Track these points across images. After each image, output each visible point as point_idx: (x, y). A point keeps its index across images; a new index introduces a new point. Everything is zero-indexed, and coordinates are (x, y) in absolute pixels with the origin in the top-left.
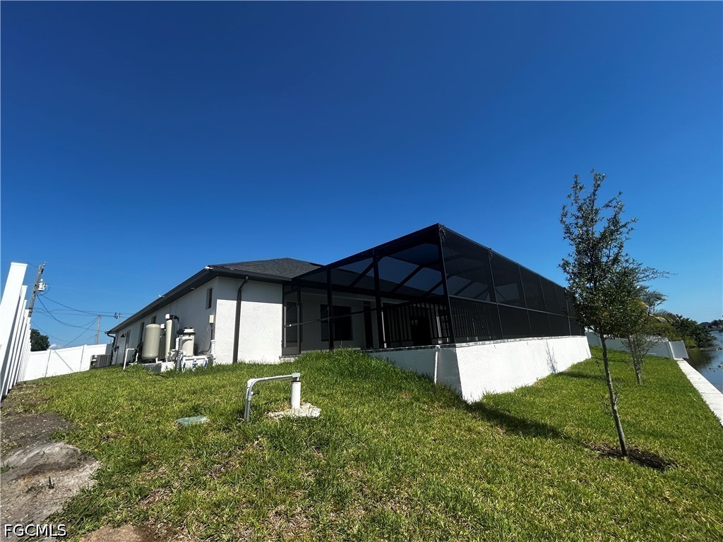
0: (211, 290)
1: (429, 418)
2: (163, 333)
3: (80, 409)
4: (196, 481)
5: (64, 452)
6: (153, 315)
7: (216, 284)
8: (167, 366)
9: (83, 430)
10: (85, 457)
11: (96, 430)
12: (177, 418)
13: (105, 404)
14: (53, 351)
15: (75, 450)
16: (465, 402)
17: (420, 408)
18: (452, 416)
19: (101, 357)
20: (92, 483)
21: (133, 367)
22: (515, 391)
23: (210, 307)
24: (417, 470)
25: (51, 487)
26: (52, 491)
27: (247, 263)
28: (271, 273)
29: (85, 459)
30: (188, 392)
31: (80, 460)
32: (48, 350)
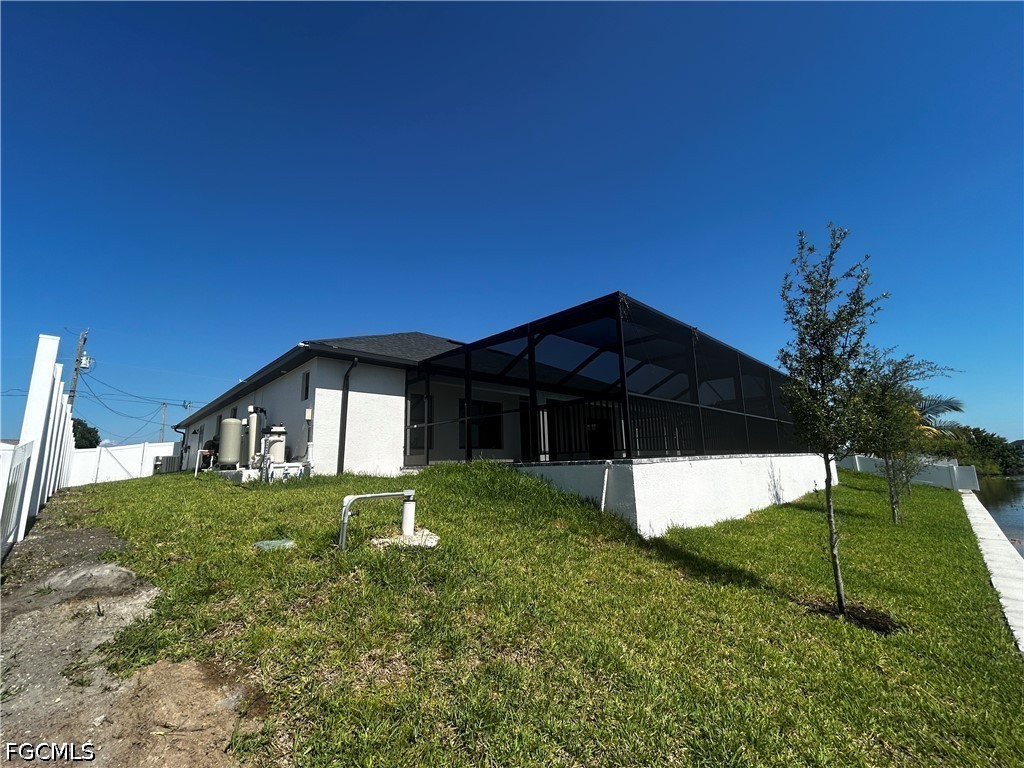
0: (308, 375)
1: (586, 555)
2: (246, 430)
3: (136, 524)
4: (274, 615)
5: (116, 575)
6: (233, 406)
7: (314, 367)
8: (250, 474)
9: (138, 550)
10: (141, 582)
11: (156, 551)
12: (257, 541)
13: (168, 518)
14: (103, 449)
15: (129, 574)
16: (640, 537)
17: (577, 542)
18: (619, 554)
19: (168, 459)
20: (149, 612)
21: (207, 474)
22: (716, 525)
23: (306, 398)
24: (557, 619)
25: (100, 614)
26: (101, 619)
27: (358, 338)
28: (389, 353)
29: (142, 584)
30: (273, 508)
31: (135, 585)
32: (98, 448)
